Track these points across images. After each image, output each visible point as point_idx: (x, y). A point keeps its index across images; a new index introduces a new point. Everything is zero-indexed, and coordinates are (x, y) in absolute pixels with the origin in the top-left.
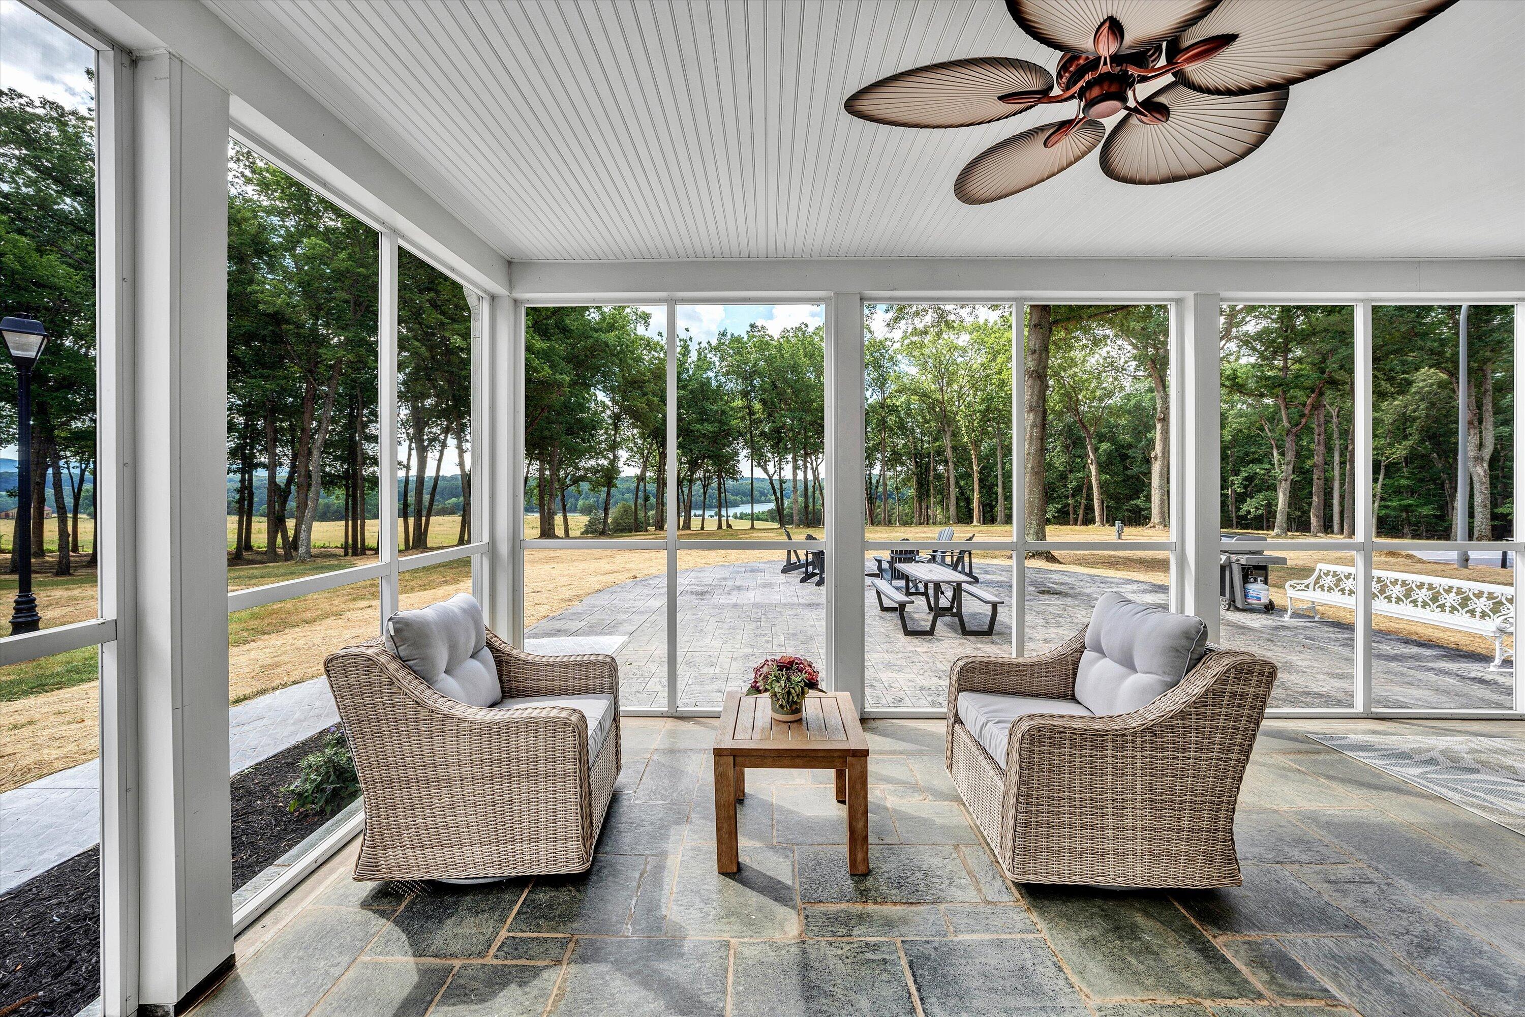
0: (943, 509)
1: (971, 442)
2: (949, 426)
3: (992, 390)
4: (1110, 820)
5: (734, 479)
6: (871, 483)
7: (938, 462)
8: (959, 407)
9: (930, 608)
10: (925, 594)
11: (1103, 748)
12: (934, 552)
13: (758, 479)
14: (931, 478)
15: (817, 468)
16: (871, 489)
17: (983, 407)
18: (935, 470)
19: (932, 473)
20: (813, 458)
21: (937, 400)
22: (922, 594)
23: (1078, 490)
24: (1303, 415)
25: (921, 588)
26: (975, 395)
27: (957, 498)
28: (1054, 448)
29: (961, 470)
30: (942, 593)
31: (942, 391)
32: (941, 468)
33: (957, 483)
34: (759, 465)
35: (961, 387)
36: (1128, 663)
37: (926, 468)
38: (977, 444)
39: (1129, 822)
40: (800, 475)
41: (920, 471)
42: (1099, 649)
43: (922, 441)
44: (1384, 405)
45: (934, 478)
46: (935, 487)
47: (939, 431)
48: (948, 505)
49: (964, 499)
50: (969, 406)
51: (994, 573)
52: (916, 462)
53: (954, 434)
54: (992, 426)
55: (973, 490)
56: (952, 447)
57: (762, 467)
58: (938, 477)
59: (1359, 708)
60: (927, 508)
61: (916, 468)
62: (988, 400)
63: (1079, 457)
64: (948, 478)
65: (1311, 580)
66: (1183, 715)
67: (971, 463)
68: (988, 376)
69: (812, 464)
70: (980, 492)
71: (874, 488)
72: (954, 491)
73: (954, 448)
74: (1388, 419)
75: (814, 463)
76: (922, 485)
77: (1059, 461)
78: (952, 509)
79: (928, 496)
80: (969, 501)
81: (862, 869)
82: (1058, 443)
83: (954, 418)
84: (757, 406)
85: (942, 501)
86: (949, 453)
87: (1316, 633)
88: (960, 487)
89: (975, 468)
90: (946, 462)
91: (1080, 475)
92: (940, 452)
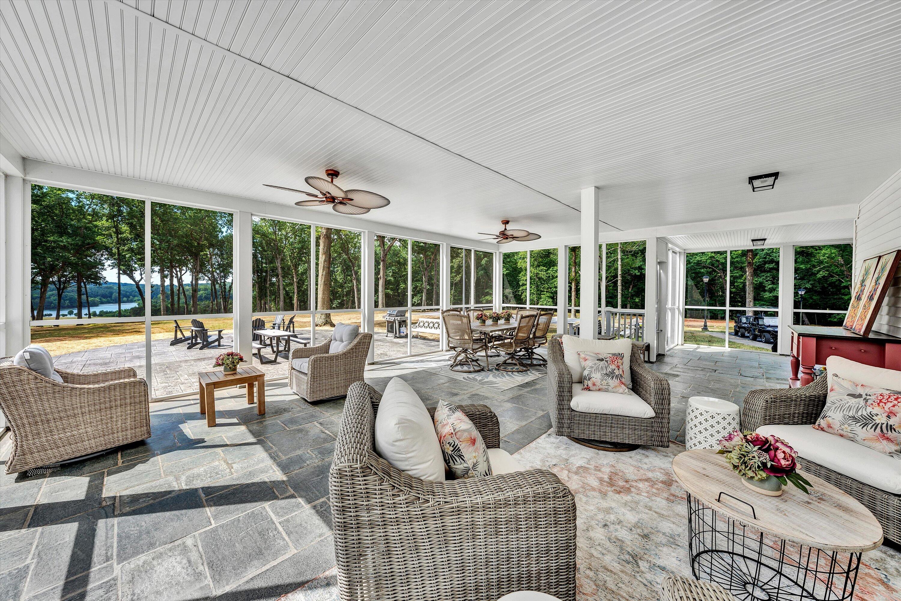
0: (275, 304)
1: (293, 265)
2: (279, 255)
3: (305, 237)
4: (335, 379)
5: (96, 283)
6: (225, 288)
7: (273, 276)
8: (286, 244)
9: (274, 352)
10: (271, 345)
11: (333, 360)
12: (274, 324)
13: (125, 284)
14: (268, 285)
15: (181, 277)
16: (225, 292)
17: (300, 246)
18: (270, 280)
19: (268, 282)
20: (178, 269)
21: (273, 239)
22: (269, 345)
23: (348, 293)
24: (430, 263)
25: (268, 342)
26: (295, 238)
27: (284, 297)
28: (338, 271)
29: (287, 281)
30: (281, 342)
31: (276, 234)
32: (274, 279)
33: (284, 289)
34: (125, 273)
35: (287, 233)
36: (342, 341)
37: (265, 279)
38: (296, 266)
39: (339, 379)
40: (167, 282)
41: (261, 281)
42: (335, 340)
43: (262, 263)
44: (454, 260)
45: (270, 285)
46: (271, 291)
47: (273, 257)
48: (278, 302)
49: (288, 298)
50: (292, 244)
51: (305, 334)
52: (258, 275)
53: (282, 260)
54: (305, 257)
55: (294, 292)
56: (281, 268)
57: (128, 275)
58: (273, 284)
59: (409, 354)
60: (265, 304)
61: (258, 279)
62: (303, 242)
63: (349, 276)
64: (279, 286)
65: (417, 324)
66: (352, 349)
67: (293, 277)
68: (303, 229)
69: (177, 274)
70: (298, 294)
71: (227, 291)
72: (282, 293)
73: (283, 268)
74: (455, 266)
75: (179, 273)
76: (262, 290)
77: (340, 278)
78: (281, 303)
79: (266, 296)
80: (291, 299)
81: (263, 412)
82: (339, 268)
83: (283, 250)
84: (124, 228)
85: (275, 299)
86: (280, 271)
87: (418, 342)
88: (286, 291)
89: (295, 280)
90: (277, 276)
91: (349, 285)
92: (274, 270)
